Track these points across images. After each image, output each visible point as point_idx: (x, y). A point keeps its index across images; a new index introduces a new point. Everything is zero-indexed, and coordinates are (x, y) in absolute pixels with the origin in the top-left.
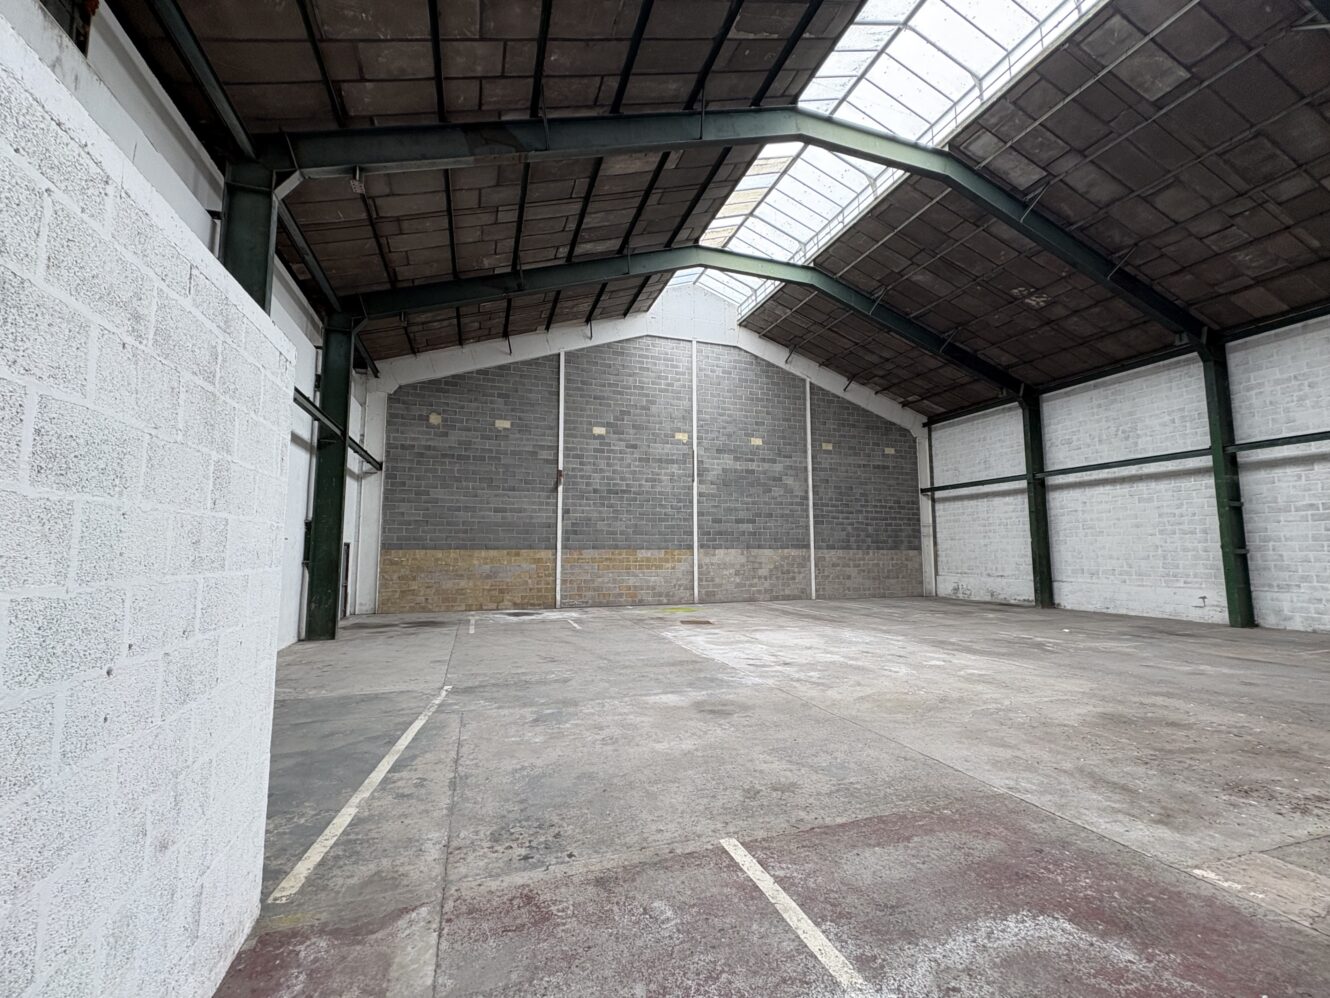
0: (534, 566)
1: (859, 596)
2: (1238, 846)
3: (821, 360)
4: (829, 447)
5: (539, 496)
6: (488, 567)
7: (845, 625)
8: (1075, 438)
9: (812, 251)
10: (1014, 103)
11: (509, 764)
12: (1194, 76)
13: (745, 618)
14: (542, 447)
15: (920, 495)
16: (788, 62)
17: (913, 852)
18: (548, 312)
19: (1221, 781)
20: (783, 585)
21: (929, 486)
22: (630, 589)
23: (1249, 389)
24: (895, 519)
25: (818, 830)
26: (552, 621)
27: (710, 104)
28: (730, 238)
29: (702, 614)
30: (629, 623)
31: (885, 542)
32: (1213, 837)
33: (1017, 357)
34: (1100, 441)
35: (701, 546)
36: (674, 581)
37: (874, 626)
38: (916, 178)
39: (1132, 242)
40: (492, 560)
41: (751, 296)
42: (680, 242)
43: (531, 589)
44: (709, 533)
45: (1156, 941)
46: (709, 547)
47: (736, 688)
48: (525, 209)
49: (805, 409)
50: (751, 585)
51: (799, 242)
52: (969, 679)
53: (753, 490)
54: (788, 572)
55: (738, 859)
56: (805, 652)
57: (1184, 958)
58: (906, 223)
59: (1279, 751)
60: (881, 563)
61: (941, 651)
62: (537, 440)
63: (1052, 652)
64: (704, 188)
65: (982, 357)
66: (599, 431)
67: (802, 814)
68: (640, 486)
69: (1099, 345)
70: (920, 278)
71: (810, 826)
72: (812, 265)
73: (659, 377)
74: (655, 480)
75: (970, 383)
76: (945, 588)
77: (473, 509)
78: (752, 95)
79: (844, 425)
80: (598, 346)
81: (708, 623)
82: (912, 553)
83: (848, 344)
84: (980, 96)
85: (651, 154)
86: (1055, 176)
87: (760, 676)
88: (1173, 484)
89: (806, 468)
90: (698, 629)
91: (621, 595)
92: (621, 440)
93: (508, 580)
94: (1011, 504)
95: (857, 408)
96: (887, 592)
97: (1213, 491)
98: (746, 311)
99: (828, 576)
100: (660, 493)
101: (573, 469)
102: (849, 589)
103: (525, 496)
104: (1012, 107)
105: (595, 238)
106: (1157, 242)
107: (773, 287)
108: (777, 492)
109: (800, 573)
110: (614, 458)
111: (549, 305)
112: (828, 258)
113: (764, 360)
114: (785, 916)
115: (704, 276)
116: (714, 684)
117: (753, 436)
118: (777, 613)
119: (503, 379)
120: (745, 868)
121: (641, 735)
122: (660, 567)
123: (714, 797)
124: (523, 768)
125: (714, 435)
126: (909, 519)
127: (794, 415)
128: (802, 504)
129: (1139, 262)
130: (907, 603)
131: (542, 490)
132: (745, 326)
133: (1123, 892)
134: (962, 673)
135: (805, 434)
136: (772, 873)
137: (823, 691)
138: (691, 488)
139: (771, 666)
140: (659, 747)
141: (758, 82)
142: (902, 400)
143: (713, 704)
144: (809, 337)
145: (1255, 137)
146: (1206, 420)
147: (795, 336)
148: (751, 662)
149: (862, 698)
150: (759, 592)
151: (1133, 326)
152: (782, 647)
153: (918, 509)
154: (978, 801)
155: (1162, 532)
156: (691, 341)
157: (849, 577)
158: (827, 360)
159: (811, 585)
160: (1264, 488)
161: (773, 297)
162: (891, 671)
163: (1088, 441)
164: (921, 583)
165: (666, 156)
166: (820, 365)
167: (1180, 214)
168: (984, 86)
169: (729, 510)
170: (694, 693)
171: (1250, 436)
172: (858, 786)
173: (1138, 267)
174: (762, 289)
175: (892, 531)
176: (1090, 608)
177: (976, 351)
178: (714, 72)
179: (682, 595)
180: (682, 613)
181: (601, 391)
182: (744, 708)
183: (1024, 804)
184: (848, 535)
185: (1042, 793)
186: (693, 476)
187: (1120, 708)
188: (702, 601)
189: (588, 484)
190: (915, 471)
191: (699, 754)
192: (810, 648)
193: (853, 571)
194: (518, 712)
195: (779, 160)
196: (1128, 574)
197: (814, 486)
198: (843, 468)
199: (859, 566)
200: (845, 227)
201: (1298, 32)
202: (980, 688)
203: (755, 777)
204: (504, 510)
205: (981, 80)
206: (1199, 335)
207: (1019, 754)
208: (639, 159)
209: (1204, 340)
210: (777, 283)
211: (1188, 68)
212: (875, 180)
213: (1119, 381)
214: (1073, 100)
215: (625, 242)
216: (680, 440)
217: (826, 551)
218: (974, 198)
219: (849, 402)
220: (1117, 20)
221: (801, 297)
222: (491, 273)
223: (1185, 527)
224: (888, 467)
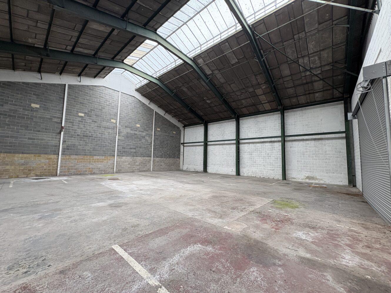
0: (47, 161)
1: (164, 170)
2: (232, 220)
3: (159, 105)
4: (159, 130)
5: (52, 135)
6: (23, 161)
7: (159, 178)
8: (213, 134)
9: (158, 75)
10: (207, 54)
11: (23, 238)
12: (238, 62)
13: (130, 177)
14: (55, 117)
15: (181, 145)
16: (154, 18)
17: (169, 236)
18: (61, 68)
19: (230, 207)
20: (143, 167)
21: (183, 142)
22: (90, 169)
23: (242, 128)
24: (174, 150)
25: (144, 236)
26: (54, 181)
27: (130, 20)
28: (134, 64)
29: (116, 177)
30: (88, 180)
31: (172, 156)
32: (228, 219)
33: (204, 114)
34: (218, 136)
35: (118, 156)
36: (107, 166)
37: (166, 178)
38: (185, 64)
39: (226, 93)
40: (25, 158)
41: (140, 82)
42: (116, 59)
43: (45, 169)
44: (121, 152)
45: (215, 244)
46: (120, 156)
47: (124, 198)
48: (52, 26)
49: (153, 118)
50: (133, 168)
51: (155, 71)
52: (187, 190)
53: (136, 140)
54: (145, 164)
55: (117, 250)
56: (147, 186)
57: (220, 246)
58: (182, 74)
59: (240, 200)
60: (170, 161)
61: (182, 184)
62: (52, 114)
63: (205, 183)
64: (126, 45)
65: (197, 112)
66: (81, 114)
67: (140, 233)
68: (97, 135)
69: (219, 114)
70: (185, 89)
71: (141, 236)
72: (158, 78)
73: (107, 101)
74: (102, 134)
75: (194, 118)
76: (185, 168)
77: (17, 138)
78: (144, 23)
79: (163, 124)
80: (83, 85)
81: (118, 179)
82: (178, 159)
83: (166, 103)
84: (201, 49)
85: (108, 27)
86: (214, 74)
87: (133, 194)
88: (229, 146)
89: (152, 135)
90: (114, 181)
91: (86, 171)
92: (90, 119)
93: (34, 166)
94: (200, 148)
95: (167, 120)
96: (171, 169)
97: (235, 148)
98: (138, 86)
99: (156, 165)
100: (104, 138)
101: (69, 127)
102: (161, 168)
103: (45, 134)
104: (207, 55)
105: (84, 47)
106: (231, 94)
107: (146, 82)
108: (143, 141)
109: (148, 164)
110: (87, 125)
111: (62, 66)
112: (162, 78)
113: (142, 102)
114: (130, 264)
115: (125, 72)
116: (117, 198)
117: (137, 124)
118: (140, 175)
119: (37, 88)
120: (119, 253)
121: (87, 218)
122: (103, 162)
123: (112, 233)
124: (30, 238)
125: (125, 122)
126: (178, 150)
127: (150, 120)
128: (150, 145)
129: (227, 98)
130: (176, 172)
131: (54, 133)
132: (137, 91)
133: (211, 235)
134: (186, 189)
135: (153, 125)
136: (128, 252)
137: (151, 197)
138: (116, 137)
139: (136, 191)
140: (93, 220)
141: (146, 20)
142: (178, 120)
143: (116, 204)
144: (156, 98)
145: (246, 78)
146: (235, 133)
147: (152, 97)
148: (130, 190)
149: (161, 198)
150: (136, 169)
151: (225, 111)
152: (140, 185)
153: (180, 148)
154: (185, 220)
155: (227, 156)
156: (119, 92)
157: (162, 165)
158: (161, 106)
159: (151, 167)
160: (243, 148)
161: (146, 85)
162: (169, 190)
163: (216, 135)
164: (179, 167)
165: (113, 30)
166: (158, 107)
167: (235, 90)
168: (202, 47)
169: (128, 145)
170: (110, 201)
171: (242, 137)
172: (156, 222)
173: (227, 99)
174: (143, 81)
175: (173, 153)
176: (213, 172)
177: (196, 110)
178: (131, 10)
179: (110, 171)
180: (109, 176)
181: (83, 101)
182: (126, 204)
183: (195, 219)
184: (162, 154)
185: (199, 216)
186: (117, 134)
187: (216, 194)
188: (116, 173)
189: (75, 133)
190: (180, 138)
191: (108, 220)
192: (148, 185)
193: (163, 164)
194: (31, 216)
195: (151, 46)
196: (220, 165)
197: (154, 140)
198: (162, 136)
199: (164, 162)
200: (167, 70)
201: (254, 60)
202: (189, 192)
203: (126, 225)
204: (34, 139)
205: (201, 45)
206: (236, 116)
207: (195, 207)
208: (103, 27)
209: (236, 117)
210: (148, 81)
211: (238, 60)
212: (176, 61)
213: (222, 123)
214: (218, 58)
215: (96, 53)
216: (113, 122)
217: (156, 158)
218: (198, 73)
219: (165, 118)
220: (227, 44)
221: (154, 87)
222: (33, 46)
223: (231, 155)
224: (174, 137)
